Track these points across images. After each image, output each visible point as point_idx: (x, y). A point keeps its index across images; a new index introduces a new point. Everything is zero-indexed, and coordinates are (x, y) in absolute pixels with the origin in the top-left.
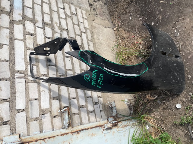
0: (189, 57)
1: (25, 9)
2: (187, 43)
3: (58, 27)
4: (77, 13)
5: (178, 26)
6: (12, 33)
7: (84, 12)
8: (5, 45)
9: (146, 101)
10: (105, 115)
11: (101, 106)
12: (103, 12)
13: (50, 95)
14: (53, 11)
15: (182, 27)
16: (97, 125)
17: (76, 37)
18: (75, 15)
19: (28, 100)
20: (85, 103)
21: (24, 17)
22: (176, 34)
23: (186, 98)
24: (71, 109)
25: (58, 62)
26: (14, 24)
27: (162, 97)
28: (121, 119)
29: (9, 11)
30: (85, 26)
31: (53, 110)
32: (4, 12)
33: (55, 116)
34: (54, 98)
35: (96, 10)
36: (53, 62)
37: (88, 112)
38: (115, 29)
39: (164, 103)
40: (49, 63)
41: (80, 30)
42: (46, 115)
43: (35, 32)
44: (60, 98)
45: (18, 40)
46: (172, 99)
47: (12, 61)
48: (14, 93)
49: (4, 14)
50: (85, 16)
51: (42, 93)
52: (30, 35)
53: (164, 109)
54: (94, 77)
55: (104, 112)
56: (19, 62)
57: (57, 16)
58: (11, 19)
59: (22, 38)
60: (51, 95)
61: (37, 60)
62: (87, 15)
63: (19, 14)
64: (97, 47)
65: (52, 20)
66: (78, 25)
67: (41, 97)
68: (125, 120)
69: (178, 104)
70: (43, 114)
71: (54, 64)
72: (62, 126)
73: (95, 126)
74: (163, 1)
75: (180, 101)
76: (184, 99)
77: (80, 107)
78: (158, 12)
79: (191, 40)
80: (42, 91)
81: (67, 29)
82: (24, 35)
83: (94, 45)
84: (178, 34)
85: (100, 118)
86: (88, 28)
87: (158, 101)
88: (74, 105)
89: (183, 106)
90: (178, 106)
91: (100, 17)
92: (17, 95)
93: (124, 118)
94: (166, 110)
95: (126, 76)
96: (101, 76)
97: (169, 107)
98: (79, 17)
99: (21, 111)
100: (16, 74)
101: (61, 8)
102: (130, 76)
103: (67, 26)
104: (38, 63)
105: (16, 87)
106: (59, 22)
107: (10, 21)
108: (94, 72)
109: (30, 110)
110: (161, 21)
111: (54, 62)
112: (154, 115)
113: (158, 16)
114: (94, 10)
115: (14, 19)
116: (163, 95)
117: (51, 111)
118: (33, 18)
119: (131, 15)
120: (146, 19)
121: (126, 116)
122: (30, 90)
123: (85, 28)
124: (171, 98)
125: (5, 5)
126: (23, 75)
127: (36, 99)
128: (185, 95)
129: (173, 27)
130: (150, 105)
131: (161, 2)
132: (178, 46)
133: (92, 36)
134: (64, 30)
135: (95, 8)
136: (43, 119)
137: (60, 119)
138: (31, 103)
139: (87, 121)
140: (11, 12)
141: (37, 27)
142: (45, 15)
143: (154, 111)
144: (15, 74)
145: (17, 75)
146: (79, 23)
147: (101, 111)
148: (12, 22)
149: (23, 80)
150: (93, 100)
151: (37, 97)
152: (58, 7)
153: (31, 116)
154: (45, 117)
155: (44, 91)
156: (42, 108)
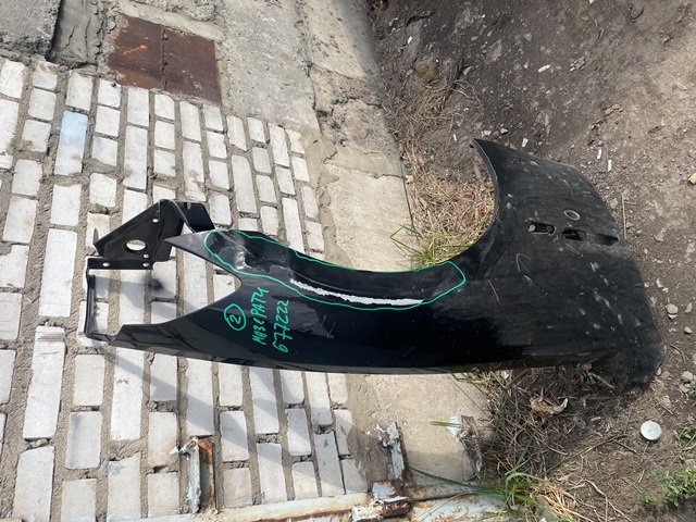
0: (660, 238)
1: (95, 143)
2: (645, 190)
3: (199, 184)
4: (268, 142)
5: (605, 138)
6: (44, 211)
7: (294, 136)
8: (19, 244)
9: (531, 422)
10: (360, 472)
11: (342, 439)
12: (369, 132)
13: (146, 394)
14: (187, 140)
15: (618, 137)
16: (322, 509)
17: (258, 210)
18: (263, 147)
19: (67, 409)
20: (278, 427)
21: (88, 164)
22: (602, 163)
23: (674, 395)
24: (220, 445)
25: (186, 288)
26: (56, 186)
27: (587, 400)
28: (430, 493)
29: (45, 150)
30: (297, 177)
31: (151, 446)
32: (27, 153)
33: (157, 469)
34: (158, 406)
35: (343, 126)
36: (170, 289)
37: (288, 460)
38: (410, 178)
39: (597, 423)
40: (154, 295)
41: (277, 188)
42: (123, 462)
43: (117, 204)
44: (182, 407)
45: (62, 227)
46: (625, 407)
47: (31, 290)
48: (23, 387)
49: (27, 158)
50: (297, 147)
51: (117, 389)
52: (100, 212)
53: (599, 448)
54: (257, 313)
55: (353, 462)
56: (52, 293)
57: (200, 155)
58: (48, 172)
59: (74, 221)
60: (151, 394)
61: (115, 286)
62: (307, 143)
63: (75, 158)
64: (338, 238)
65: (179, 168)
66: (272, 175)
67: (114, 400)
68: (448, 497)
69: (646, 423)
70: (114, 460)
71: (172, 297)
72: (181, 505)
73: (311, 512)
74: (548, 66)
75: (655, 411)
76: (666, 401)
77: (255, 441)
78: (536, 104)
79: (656, 178)
80: (120, 381)
81: (231, 190)
82: (83, 215)
83: (328, 232)
84: (610, 161)
85: (334, 484)
86: (308, 180)
87: (575, 418)
88: (231, 430)
89: (668, 428)
90: (650, 430)
91: (357, 147)
92: (33, 391)
93: (443, 491)
94: (608, 451)
95: (374, 305)
96: (283, 307)
97: (619, 440)
98: (276, 152)
99: (39, 442)
100: (39, 328)
101: (216, 131)
102: (390, 305)
103: (231, 181)
104: (115, 295)
105: (33, 367)
106: (202, 172)
107: (44, 176)
108: (256, 296)
109: (69, 441)
110: (548, 131)
111: (172, 289)
112: (566, 478)
113: (539, 117)
114: (335, 126)
115: (56, 173)
116: (590, 392)
117: (143, 451)
118: (118, 164)
119: (455, 127)
120: (503, 131)
121: (451, 482)
122: (77, 379)
123: (295, 182)
124: (619, 400)
125: (34, 136)
126: (62, 331)
127: (95, 409)
128: (668, 383)
129: (590, 144)
130: (549, 435)
131: (544, 68)
132: (617, 203)
133: (321, 206)
134: (220, 191)
135: (339, 122)
136: (110, 473)
137: (176, 480)
138: (77, 421)
139: (282, 492)
140: (51, 154)
141: (128, 188)
142: (157, 155)
143: (567, 461)
144: (34, 329)
145: (41, 331)
146: (273, 169)
147: (341, 457)
148: (48, 180)
149: (61, 346)
150: (309, 417)
151: (98, 402)
152: (203, 128)
153: (72, 464)
154: (118, 470)
155: (127, 382)
156: (114, 439)
